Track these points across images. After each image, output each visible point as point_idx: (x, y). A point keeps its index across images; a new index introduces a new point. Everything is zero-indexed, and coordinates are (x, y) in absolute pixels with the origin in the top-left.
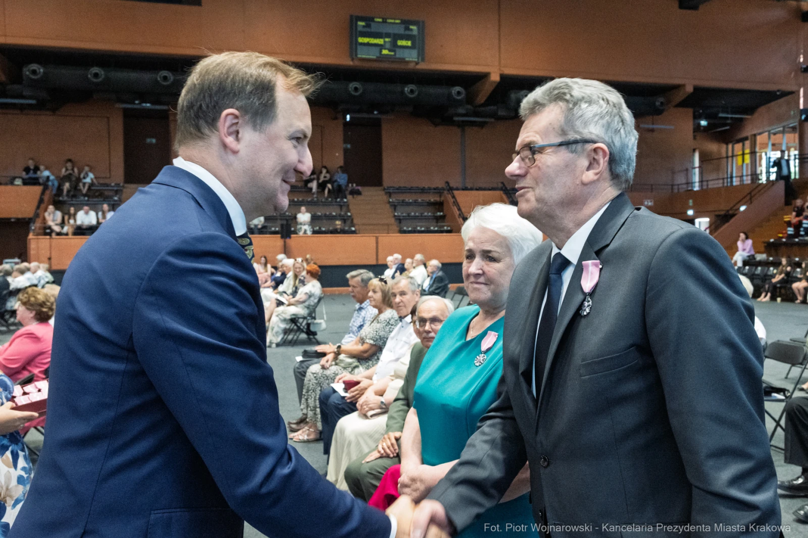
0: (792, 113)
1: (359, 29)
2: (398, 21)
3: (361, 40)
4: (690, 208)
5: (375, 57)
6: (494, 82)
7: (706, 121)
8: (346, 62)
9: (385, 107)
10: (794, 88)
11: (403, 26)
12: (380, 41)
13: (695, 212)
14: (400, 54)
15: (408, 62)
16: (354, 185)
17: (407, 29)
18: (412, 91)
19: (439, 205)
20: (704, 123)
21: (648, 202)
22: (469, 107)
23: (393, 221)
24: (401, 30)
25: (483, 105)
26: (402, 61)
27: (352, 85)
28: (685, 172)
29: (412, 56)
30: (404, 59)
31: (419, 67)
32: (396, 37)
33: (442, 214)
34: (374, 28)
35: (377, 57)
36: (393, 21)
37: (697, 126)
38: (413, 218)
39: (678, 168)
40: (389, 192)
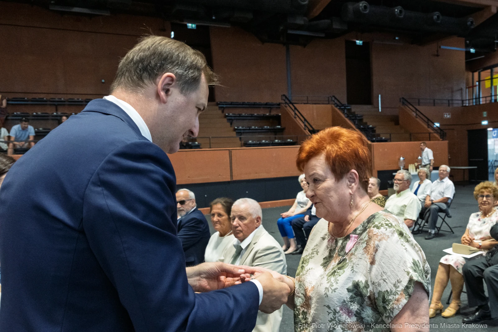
4: (484, 119)
7: (474, 49)
13: (489, 122)
20: (472, 50)
21: (446, 115)
25: (316, 19)
28: (460, 91)
33: (279, 127)
37: (468, 53)
38: (254, 132)
39: (455, 88)
40: (223, 107)
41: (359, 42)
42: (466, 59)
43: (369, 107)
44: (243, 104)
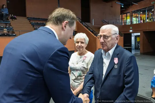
0: (152, 3)
4: (131, 30)
20: (123, 6)
37: (121, 7)
39: (117, 19)
40: (30, 19)
42: (121, 9)
43: (89, 23)
44: (39, 19)
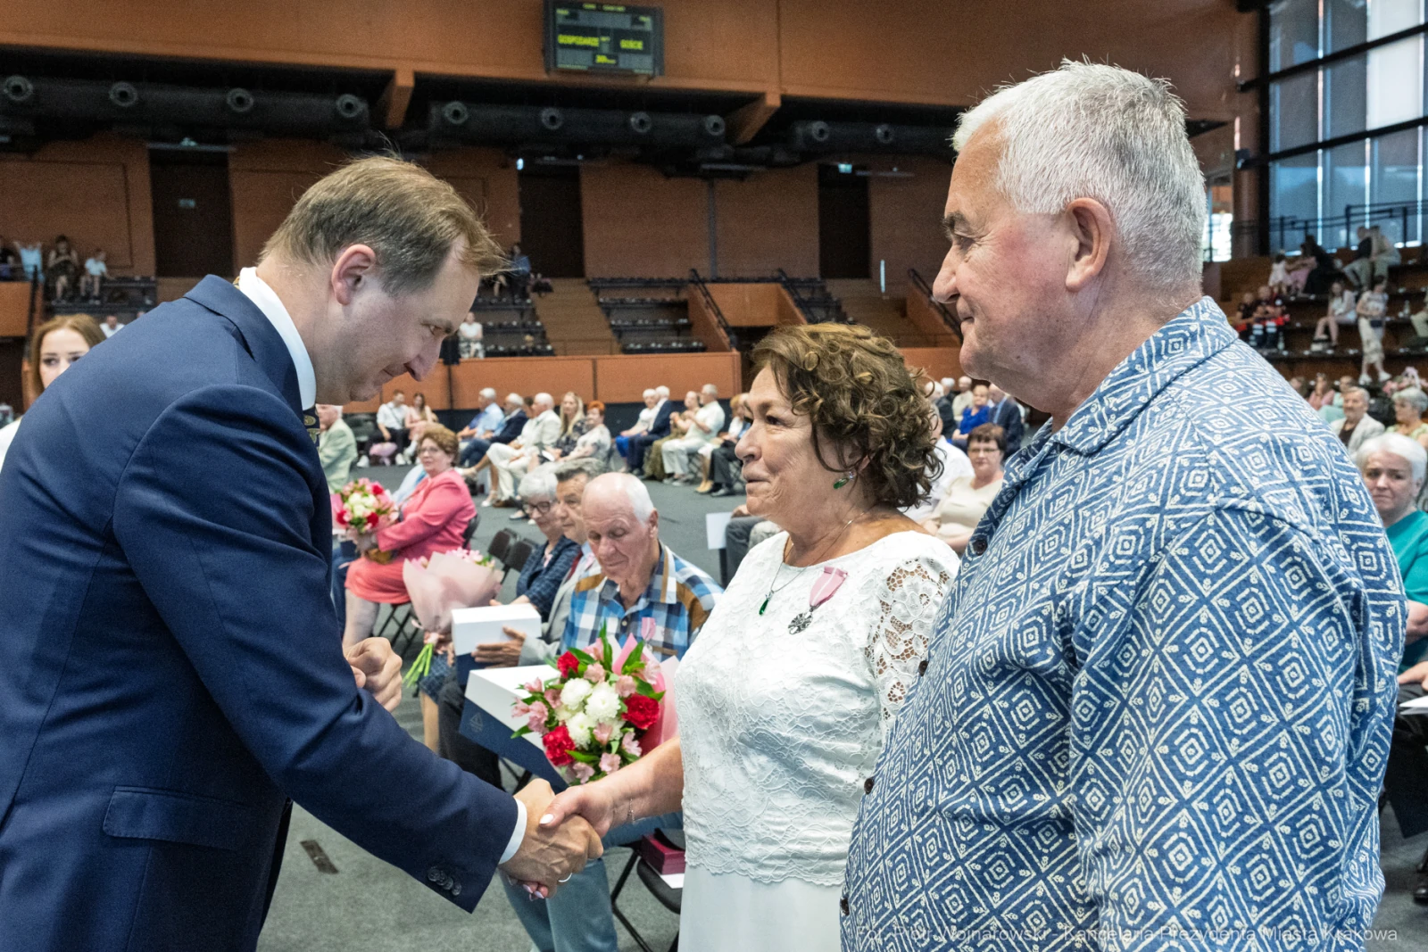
0: (1223, 156)
1: (560, 21)
2: (621, 9)
3: (563, 39)
5: (584, 68)
6: (771, 108)
8: (539, 75)
9: (596, 149)
10: (1224, 117)
11: (628, 17)
12: (592, 42)
14: (625, 62)
15: (637, 75)
16: (539, 276)
17: (636, 21)
18: (642, 123)
19: (681, 307)
22: (728, 147)
23: (609, 334)
24: (625, 23)
25: (747, 145)
26: (630, 74)
27: (546, 114)
29: (643, 66)
30: (631, 70)
31: (651, 83)
32: (619, 35)
33: (685, 321)
34: (583, 20)
35: (590, 68)
36: (612, 8)
38: (643, 329)
40: (596, 286)
41: (845, 168)
43: (864, 282)
44: (632, 280)
